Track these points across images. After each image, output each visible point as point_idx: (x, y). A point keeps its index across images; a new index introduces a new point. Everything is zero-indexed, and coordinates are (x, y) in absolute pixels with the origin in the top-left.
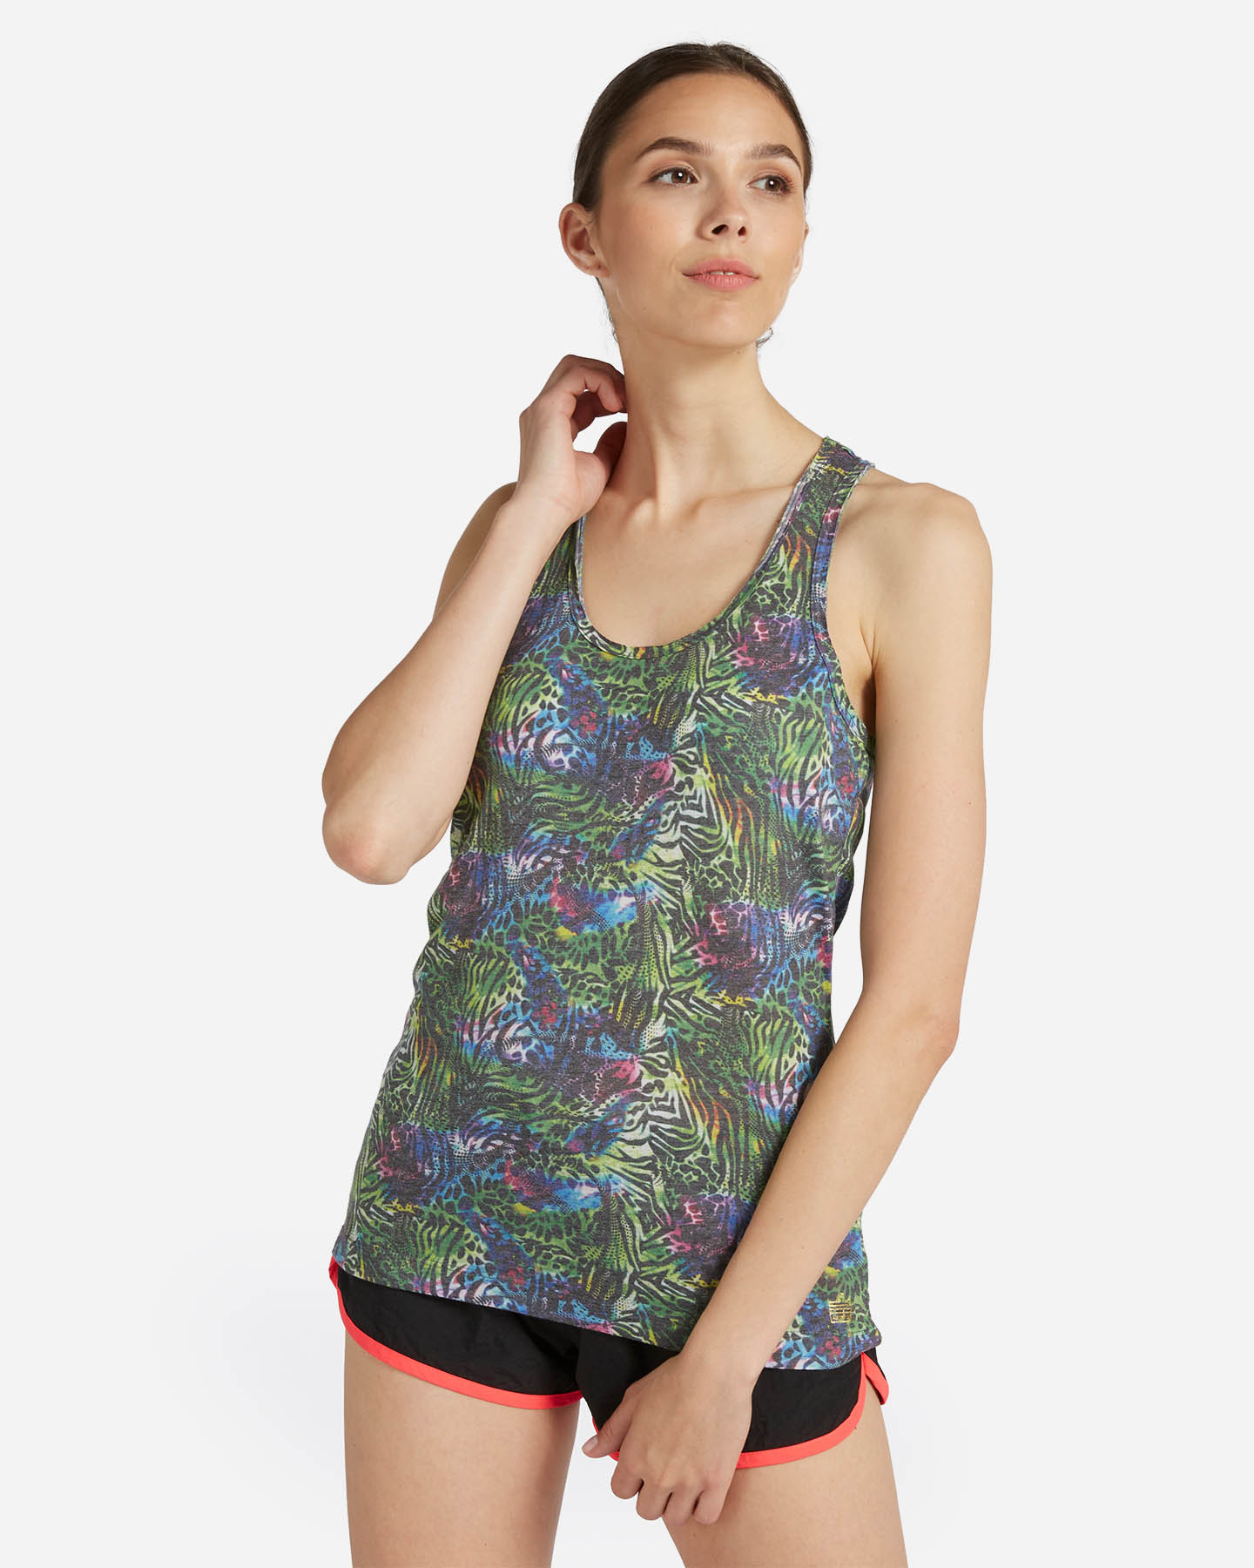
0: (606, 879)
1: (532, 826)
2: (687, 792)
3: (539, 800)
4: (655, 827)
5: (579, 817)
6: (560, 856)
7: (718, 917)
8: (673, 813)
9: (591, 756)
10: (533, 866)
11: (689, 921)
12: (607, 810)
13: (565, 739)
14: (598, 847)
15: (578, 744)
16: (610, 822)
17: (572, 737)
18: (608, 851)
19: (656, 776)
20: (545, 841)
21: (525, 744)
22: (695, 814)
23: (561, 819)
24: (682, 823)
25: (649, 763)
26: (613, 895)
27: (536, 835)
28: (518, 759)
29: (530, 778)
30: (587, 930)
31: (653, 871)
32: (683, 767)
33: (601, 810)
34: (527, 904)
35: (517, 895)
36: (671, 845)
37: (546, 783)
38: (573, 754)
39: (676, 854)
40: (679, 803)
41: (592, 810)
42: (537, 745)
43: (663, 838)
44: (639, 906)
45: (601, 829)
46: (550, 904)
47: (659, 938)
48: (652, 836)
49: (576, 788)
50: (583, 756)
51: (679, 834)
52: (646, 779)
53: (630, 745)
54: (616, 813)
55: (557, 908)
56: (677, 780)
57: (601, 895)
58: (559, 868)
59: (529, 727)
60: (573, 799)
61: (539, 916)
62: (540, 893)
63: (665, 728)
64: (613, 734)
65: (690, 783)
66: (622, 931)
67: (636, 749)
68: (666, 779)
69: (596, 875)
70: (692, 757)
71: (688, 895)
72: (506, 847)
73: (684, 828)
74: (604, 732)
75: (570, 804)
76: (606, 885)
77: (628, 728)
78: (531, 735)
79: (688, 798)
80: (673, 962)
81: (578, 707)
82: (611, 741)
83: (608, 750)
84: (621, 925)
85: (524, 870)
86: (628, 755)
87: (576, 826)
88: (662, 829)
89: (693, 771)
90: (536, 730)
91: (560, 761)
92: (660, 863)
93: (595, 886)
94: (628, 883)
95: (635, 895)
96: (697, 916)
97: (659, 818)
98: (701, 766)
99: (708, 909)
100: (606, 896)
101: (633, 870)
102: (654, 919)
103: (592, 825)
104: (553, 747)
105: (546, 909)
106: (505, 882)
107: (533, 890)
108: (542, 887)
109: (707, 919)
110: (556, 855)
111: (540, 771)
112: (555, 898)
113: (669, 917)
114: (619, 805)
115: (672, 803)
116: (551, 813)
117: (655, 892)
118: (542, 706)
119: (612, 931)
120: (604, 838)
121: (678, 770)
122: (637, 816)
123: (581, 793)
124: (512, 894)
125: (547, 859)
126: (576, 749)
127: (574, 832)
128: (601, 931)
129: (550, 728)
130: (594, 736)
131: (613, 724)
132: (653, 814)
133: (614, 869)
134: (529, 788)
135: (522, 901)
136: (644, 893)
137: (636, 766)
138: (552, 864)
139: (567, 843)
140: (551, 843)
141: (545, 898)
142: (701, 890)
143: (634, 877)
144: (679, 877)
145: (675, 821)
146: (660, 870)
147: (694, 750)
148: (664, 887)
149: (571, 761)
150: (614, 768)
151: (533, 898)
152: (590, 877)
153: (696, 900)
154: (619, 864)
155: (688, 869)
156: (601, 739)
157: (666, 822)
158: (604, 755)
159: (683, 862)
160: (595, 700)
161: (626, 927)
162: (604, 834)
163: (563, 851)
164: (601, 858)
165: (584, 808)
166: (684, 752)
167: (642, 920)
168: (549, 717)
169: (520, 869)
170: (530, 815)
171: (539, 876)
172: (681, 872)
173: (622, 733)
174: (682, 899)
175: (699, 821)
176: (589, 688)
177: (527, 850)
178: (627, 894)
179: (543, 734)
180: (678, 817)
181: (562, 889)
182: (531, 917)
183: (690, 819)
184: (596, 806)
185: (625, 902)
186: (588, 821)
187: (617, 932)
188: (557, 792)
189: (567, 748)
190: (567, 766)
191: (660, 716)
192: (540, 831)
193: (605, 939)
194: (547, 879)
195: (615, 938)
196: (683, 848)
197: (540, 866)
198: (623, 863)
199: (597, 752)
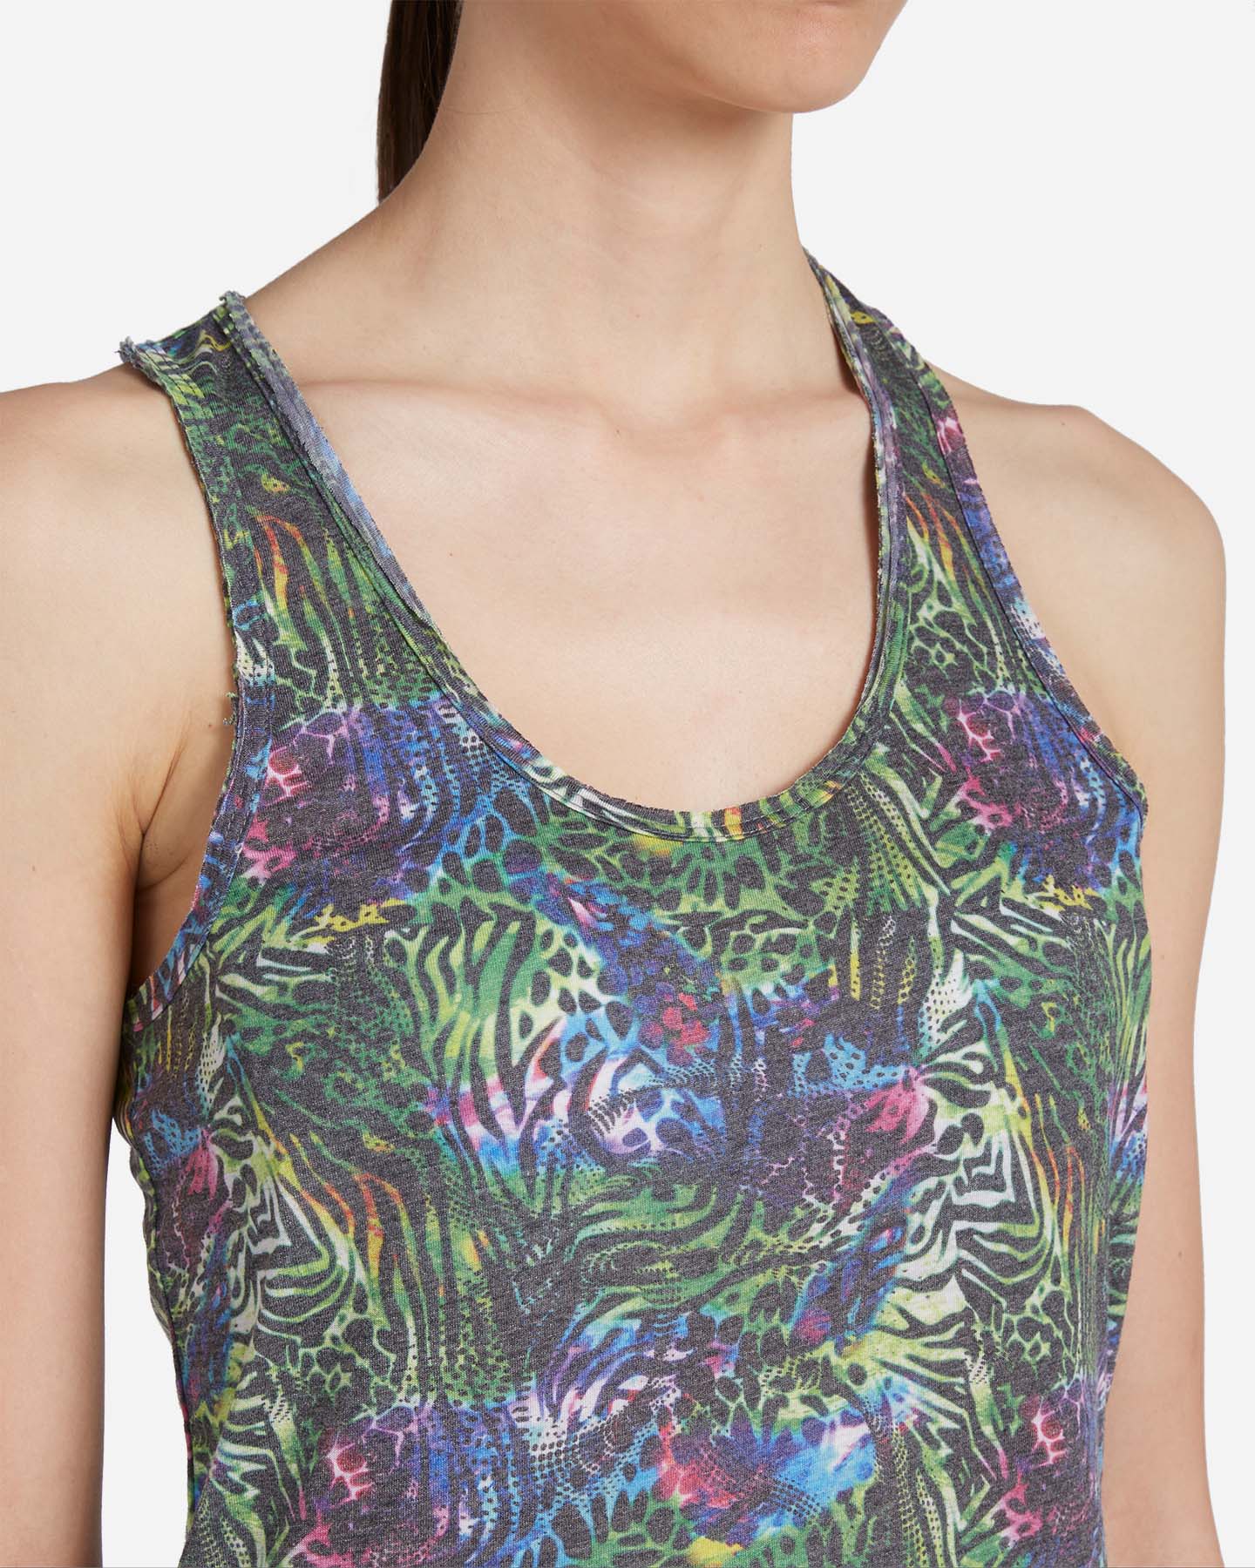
0: (793, 1396)
1: (583, 1310)
2: (967, 1150)
3: (595, 1243)
4: (895, 1246)
5: (707, 1260)
6: (667, 1369)
7: (1050, 1426)
8: (936, 1207)
9: (710, 1107)
10: (600, 1410)
11: (988, 1450)
12: (771, 1228)
13: (640, 1077)
14: (761, 1326)
15: (671, 1083)
16: (782, 1259)
17: (656, 1069)
18: (786, 1330)
19: (885, 1124)
20: (624, 1341)
21: (544, 1107)
22: (989, 1199)
23: (658, 1277)
24: (959, 1225)
25: (859, 1096)
26: (814, 1431)
27: (596, 1333)
28: (527, 1150)
29: (564, 1192)
30: (767, 1530)
31: (901, 1351)
32: (956, 1094)
33: (755, 1232)
34: (598, 1505)
35: (566, 1492)
36: (935, 1283)
37: (611, 1197)
38: (666, 1111)
39: (951, 1299)
40: (949, 1180)
41: (731, 1240)
42: (576, 1106)
43: (915, 1271)
44: (879, 1440)
45: (762, 1279)
46: (660, 1491)
47: (928, 1502)
48: (889, 1271)
49: (685, 1195)
50: (688, 1110)
51: (953, 1253)
52: (859, 1139)
53: (801, 1061)
54: (794, 1234)
55: (679, 1498)
56: (940, 1126)
57: (786, 1438)
58: (670, 1399)
59: (549, 1065)
60: (682, 1221)
61: (635, 1529)
62: (630, 1472)
63: (890, 1008)
64: (750, 1040)
65: (975, 1127)
66: (851, 1511)
67: (820, 1069)
68: (913, 1128)
69: (767, 1393)
70: (977, 1067)
71: (981, 1390)
72: (517, 1377)
73: (965, 1238)
74: (728, 1039)
75: (676, 1237)
76: (795, 1411)
77: (784, 1017)
78: (558, 1086)
79: (970, 1164)
80: (961, 1551)
81: (647, 990)
82: (749, 1058)
83: (749, 1080)
84: (844, 1496)
85: (575, 1423)
86: (802, 1086)
87: (695, 1288)
88: (911, 1249)
89: (983, 1098)
90: (569, 1069)
91: (638, 1135)
92: (916, 1329)
93: (769, 1420)
94: (847, 1393)
95: (866, 1418)
96: (1003, 1434)
97: (904, 1222)
98: (1001, 1084)
99: (1027, 1411)
100: (798, 1437)
101: (854, 1359)
102: (916, 1464)
103: (738, 1275)
104: (615, 1103)
105: (652, 1506)
106: (524, 1465)
107: (607, 1468)
108: (632, 1456)
109: (1027, 1432)
110: (656, 1368)
111: (589, 1171)
112: (671, 1474)
113: (945, 1451)
114: (799, 1212)
115: (931, 1183)
116: (629, 1268)
117: (913, 1398)
118: (566, 1002)
119: (826, 1516)
120: (773, 1300)
121: (942, 1102)
122: (846, 1228)
123: (699, 1203)
124: (549, 1492)
125: (636, 1383)
126: (669, 1096)
127: (695, 1303)
128: (800, 1522)
129: (600, 1059)
130: (706, 1054)
131: (743, 1014)
132: (889, 1218)
133: (807, 1368)
134: (564, 1218)
135: (582, 1503)
136: (885, 1407)
137: (827, 1109)
138: (650, 1393)
139: (682, 1331)
140: (640, 1341)
141: (646, 1480)
142: (1008, 1372)
143: (858, 1375)
144: (959, 1353)
145: (942, 1224)
146: (916, 1347)
147: (981, 1047)
148: (929, 1384)
149: (662, 1130)
150: (771, 1124)
151: (611, 1488)
152: (752, 1400)
153: (999, 1398)
154: (818, 1354)
155: (978, 1328)
156: (723, 1058)
157: (921, 1230)
158: (739, 1099)
159: (966, 1316)
160: (681, 964)
161: (858, 1499)
162: (768, 1291)
163: (674, 1355)
164: (774, 1348)
165: (712, 1238)
166: (955, 1057)
167: (889, 1472)
168: (593, 1031)
169: (563, 1425)
170: (572, 1284)
171: (621, 1432)
172: (960, 1341)
173: (772, 1032)
174: (968, 1402)
175: (998, 1213)
176: (651, 933)
177: (579, 1372)
178: (848, 1420)
179: (587, 1077)
180: (950, 1212)
181: (684, 1449)
182: (614, 1536)
183: (976, 1213)
184: (742, 1226)
185: (844, 1440)
186: (725, 1269)
187: (840, 1515)
188: (639, 1214)
189: (648, 1100)
190: (656, 1144)
191: (867, 978)
192: (608, 1320)
193: (814, 1540)
194: (642, 1434)
195: (836, 1532)
196: (965, 1285)
197: (618, 1405)
198: (827, 1349)
199: (723, 1094)
